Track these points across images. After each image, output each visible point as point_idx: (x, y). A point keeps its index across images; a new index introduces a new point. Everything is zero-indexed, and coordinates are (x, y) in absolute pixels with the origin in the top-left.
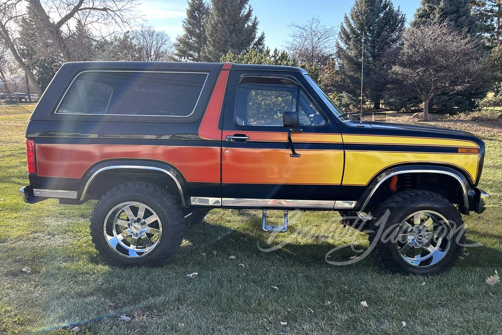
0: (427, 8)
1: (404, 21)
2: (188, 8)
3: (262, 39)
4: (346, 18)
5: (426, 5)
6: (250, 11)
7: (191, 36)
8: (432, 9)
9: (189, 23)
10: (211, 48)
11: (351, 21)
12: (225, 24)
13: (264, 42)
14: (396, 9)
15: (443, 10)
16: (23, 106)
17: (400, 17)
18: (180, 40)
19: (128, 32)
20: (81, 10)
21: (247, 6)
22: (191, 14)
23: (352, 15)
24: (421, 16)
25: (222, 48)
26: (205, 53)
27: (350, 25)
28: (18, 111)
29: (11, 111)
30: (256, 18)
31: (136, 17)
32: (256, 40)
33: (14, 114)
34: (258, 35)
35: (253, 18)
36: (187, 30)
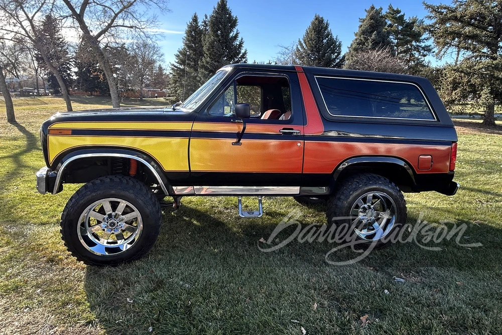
0: (362, 39)
1: (340, 46)
2: (187, 29)
3: (245, 53)
4: (300, 42)
5: (362, 36)
6: (237, 34)
7: (189, 49)
8: (366, 40)
9: (188, 40)
10: (208, 59)
11: (304, 45)
12: (219, 42)
13: (247, 57)
14: (335, 37)
15: (374, 40)
16: (39, 98)
17: (338, 43)
18: (180, 52)
19: (124, 44)
20: (114, 26)
21: (235, 30)
22: (189, 33)
23: (304, 40)
24: (359, 44)
25: (217, 59)
26: (203, 62)
27: (303, 47)
28: (36, 102)
29: (30, 102)
30: (242, 39)
31: (156, 33)
32: (241, 54)
33: (33, 105)
34: (243, 51)
35: (239, 39)
36: (186, 44)
